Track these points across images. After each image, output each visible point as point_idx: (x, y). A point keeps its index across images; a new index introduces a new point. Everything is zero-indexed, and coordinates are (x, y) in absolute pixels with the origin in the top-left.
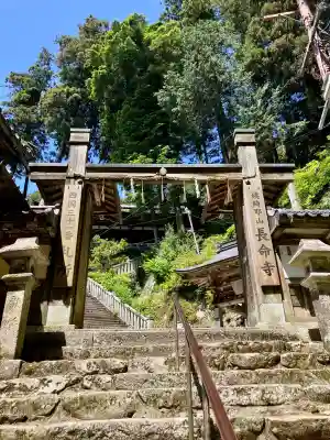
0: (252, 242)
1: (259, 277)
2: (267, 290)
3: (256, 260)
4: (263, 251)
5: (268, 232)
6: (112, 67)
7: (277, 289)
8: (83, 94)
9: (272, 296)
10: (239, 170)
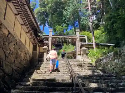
0: (77, 48)
1: (78, 53)
2: (78, 54)
3: (77, 50)
4: (79, 49)
5: (80, 46)
6: (52, 5)
7: (80, 54)
8: (45, 10)
9: (79, 55)
10: (76, 36)
